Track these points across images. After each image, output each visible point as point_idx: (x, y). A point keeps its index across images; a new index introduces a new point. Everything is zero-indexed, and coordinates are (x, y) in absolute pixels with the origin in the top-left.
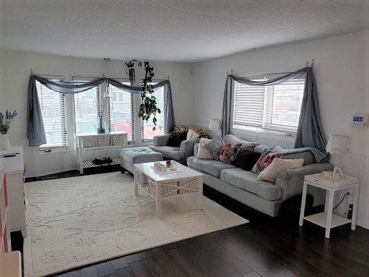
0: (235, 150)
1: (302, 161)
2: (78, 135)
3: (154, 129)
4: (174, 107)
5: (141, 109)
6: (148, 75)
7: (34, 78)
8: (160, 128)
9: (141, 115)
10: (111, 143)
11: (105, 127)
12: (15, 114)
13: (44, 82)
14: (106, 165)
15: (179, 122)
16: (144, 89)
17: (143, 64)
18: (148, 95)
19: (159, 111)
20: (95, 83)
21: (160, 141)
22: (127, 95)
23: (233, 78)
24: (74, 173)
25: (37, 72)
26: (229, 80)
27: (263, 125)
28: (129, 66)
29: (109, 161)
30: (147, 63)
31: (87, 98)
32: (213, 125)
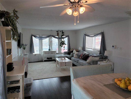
0: (84, 55)
1: (99, 58)
2: (43, 51)
3: (64, 49)
4: (70, 43)
5: (61, 44)
6: (63, 34)
7: (32, 35)
8: (66, 49)
9: (60, 45)
10: (52, 53)
11: (50, 49)
12: (27, 45)
13: (35, 36)
14: (51, 59)
15: (71, 47)
16: (61, 38)
17: (61, 31)
18: (63, 40)
19: (66, 45)
20: (48, 37)
21: (65, 53)
22: (57, 40)
23: (86, 35)
24: (42, 61)
25: (33, 34)
26: (85, 36)
27: (93, 48)
28: (57, 32)
29: (51, 58)
30: (62, 31)
31: (46, 41)
32: (80, 49)
